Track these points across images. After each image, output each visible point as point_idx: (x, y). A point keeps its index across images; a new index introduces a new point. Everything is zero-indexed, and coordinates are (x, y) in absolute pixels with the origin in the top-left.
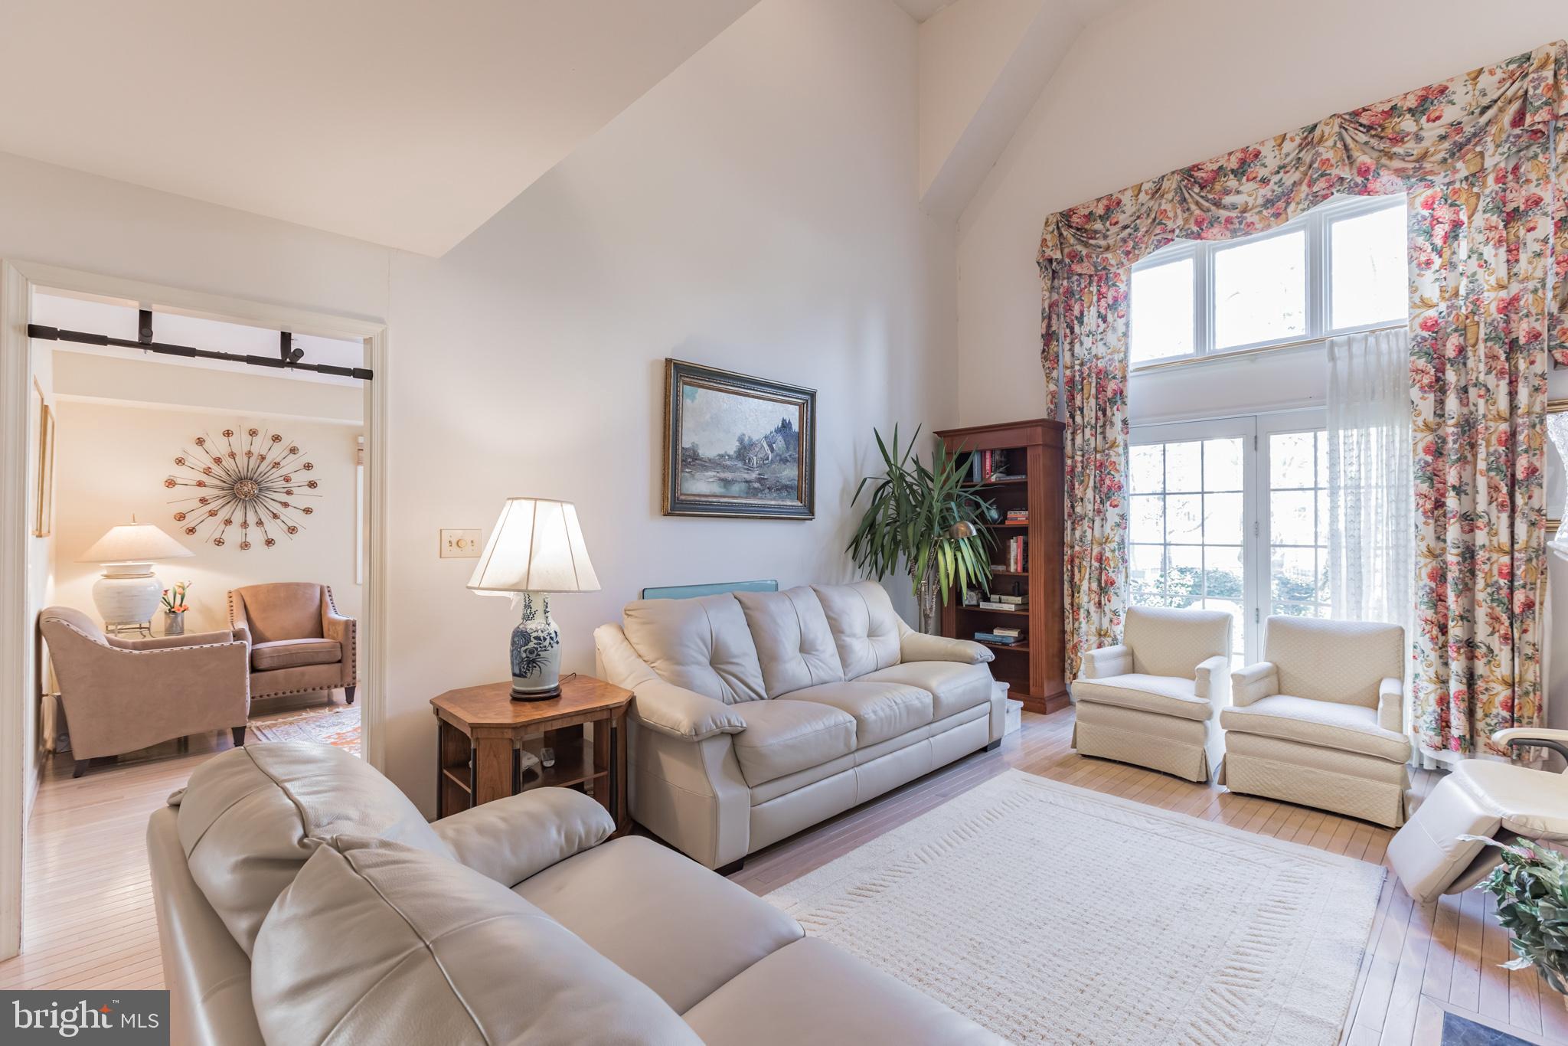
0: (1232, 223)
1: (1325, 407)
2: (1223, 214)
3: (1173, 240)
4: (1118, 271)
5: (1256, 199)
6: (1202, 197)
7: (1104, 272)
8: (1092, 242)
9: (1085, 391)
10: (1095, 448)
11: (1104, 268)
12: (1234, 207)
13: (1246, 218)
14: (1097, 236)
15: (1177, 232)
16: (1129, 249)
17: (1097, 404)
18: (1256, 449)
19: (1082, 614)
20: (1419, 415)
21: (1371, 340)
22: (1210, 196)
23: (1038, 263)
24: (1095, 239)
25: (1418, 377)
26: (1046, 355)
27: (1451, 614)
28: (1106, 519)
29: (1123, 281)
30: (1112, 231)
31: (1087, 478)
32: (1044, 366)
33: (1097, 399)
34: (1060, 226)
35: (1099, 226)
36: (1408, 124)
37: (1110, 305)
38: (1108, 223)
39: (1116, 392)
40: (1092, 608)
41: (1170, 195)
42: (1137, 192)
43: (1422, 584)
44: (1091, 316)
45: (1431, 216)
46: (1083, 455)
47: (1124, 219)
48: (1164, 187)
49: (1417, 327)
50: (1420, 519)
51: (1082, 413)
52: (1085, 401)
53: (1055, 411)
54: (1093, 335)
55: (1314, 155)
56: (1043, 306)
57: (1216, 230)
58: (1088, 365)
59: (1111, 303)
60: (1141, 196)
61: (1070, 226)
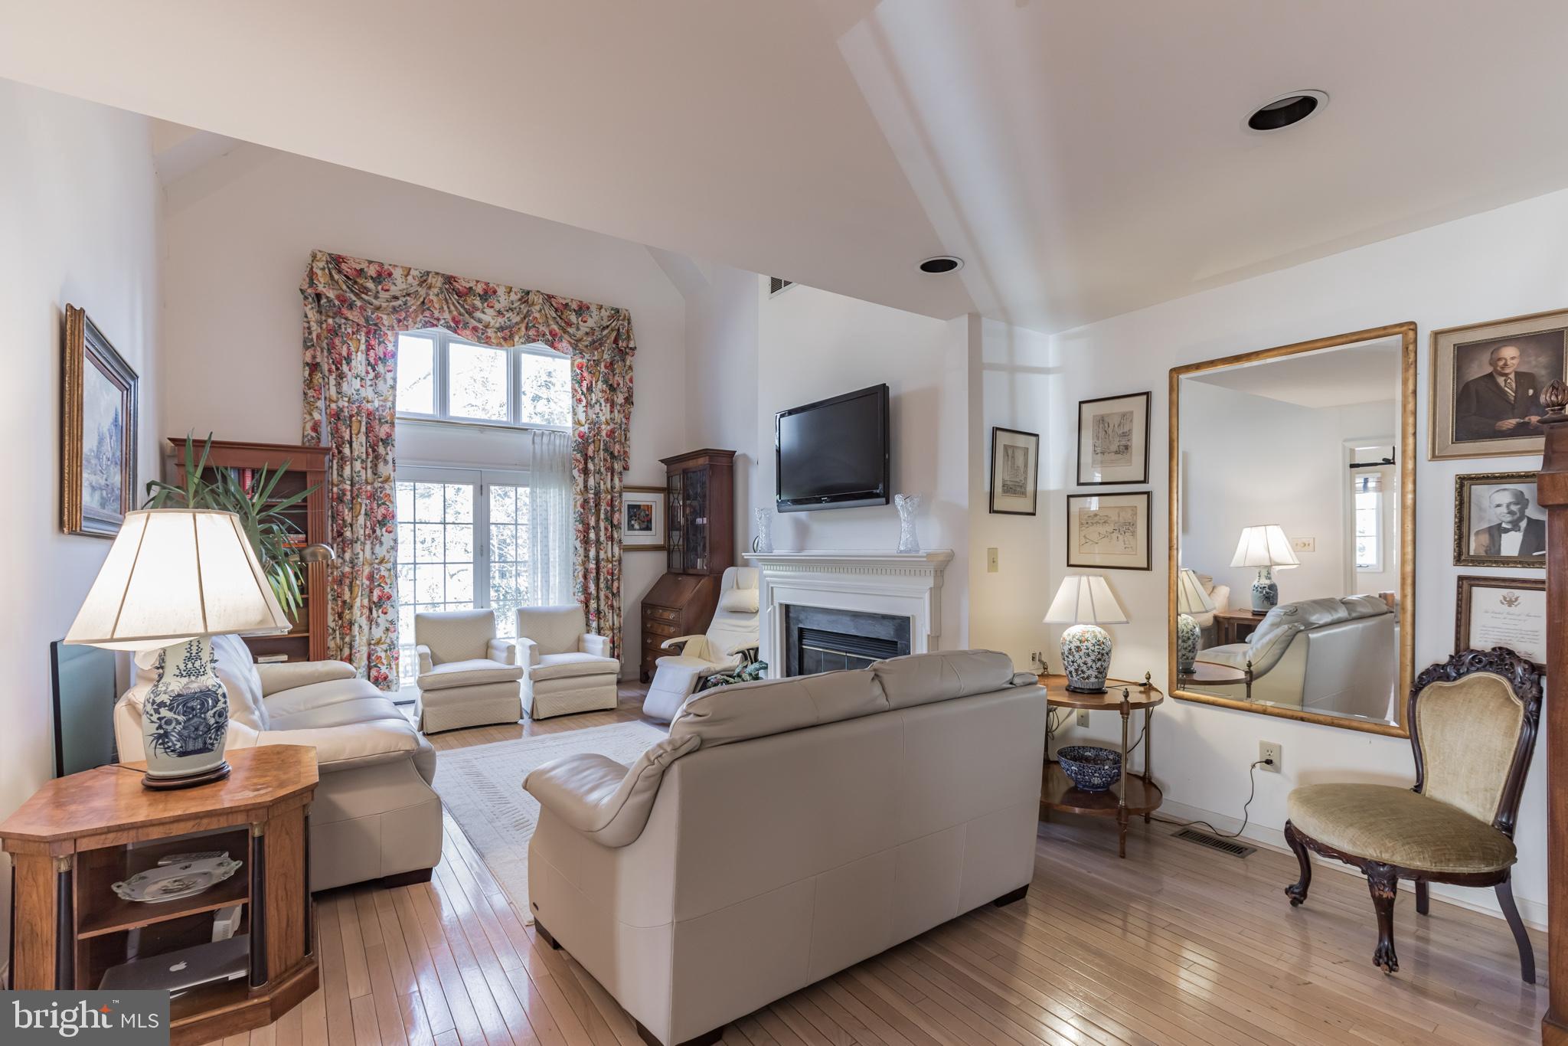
0: (477, 331)
1: (529, 472)
2: (473, 323)
3: (437, 326)
4: (386, 332)
5: (496, 323)
6: (459, 303)
7: (373, 327)
8: (363, 296)
9: (354, 428)
10: (366, 480)
11: (376, 325)
12: (480, 321)
13: (487, 332)
14: (369, 293)
15: (442, 322)
16: (402, 318)
17: (367, 441)
18: (482, 494)
19: (356, 628)
20: (578, 485)
21: (552, 436)
22: (466, 307)
23: (301, 290)
24: (366, 294)
25: (577, 464)
26: (309, 383)
27: (592, 597)
28: (381, 543)
29: (390, 342)
30: (383, 295)
31: (358, 506)
32: (305, 394)
33: (367, 437)
34: (330, 266)
35: (370, 285)
36: (573, 318)
37: (380, 358)
38: (380, 287)
39: (389, 435)
40: (364, 622)
41: (436, 291)
42: (405, 273)
43: (579, 581)
44: (359, 361)
45: (581, 374)
46: (352, 485)
47: (394, 290)
48: (429, 281)
49: (576, 435)
50: (578, 544)
51: (351, 446)
52: (354, 436)
53: (319, 438)
54: (362, 379)
55: (528, 311)
56: (307, 335)
57: (468, 332)
58: (357, 404)
59: (382, 357)
60: (410, 278)
61: (340, 272)
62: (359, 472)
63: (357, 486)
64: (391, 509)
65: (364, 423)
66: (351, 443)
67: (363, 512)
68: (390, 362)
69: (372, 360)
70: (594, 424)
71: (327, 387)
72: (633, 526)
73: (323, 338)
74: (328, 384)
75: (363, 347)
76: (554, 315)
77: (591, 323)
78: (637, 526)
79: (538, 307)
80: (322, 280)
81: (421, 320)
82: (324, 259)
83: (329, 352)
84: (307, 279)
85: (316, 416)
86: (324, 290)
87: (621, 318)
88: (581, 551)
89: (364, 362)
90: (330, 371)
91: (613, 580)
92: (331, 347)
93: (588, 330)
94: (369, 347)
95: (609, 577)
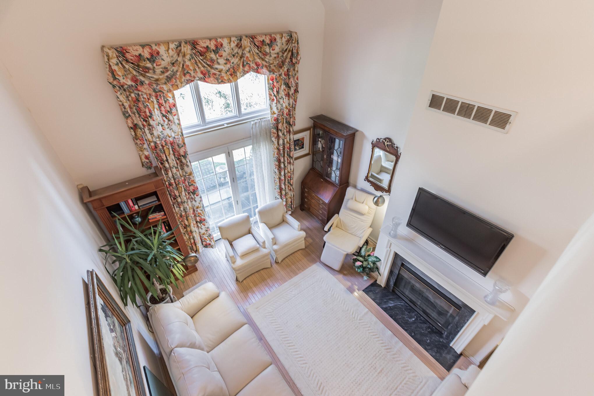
0: (216, 77)
2: (213, 71)
3: (193, 81)
4: (167, 93)
5: (226, 68)
6: (203, 61)
7: (159, 93)
9: (166, 152)
10: (180, 176)
11: (160, 91)
12: (216, 69)
13: (221, 75)
14: (150, 71)
15: (196, 77)
16: (173, 83)
17: (175, 157)
18: (229, 156)
19: (194, 233)
20: (275, 145)
21: (261, 122)
24: (148, 73)
25: (274, 135)
26: (136, 138)
27: (283, 190)
28: (195, 201)
29: (170, 97)
30: (158, 70)
31: (180, 188)
32: (136, 144)
33: (174, 155)
34: (120, 59)
35: (149, 65)
36: (267, 49)
37: (168, 111)
38: (155, 65)
39: (185, 152)
40: (196, 229)
41: (188, 57)
42: (167, 49)
43: (277, 185)
44: (156, 113)
45: (273, 84)
46: (174, 179)
47: (164, 64)
48: (183, 50)
49: (273, 120)
50: (276, 171)
51: (168, 163)
52: (168, 157)
53: (150, 162)
54: (162, 126)
55: (242, 53)
56: (123, 110)
57: (212, 79)
58: (164, 140)
59: (169, 110)
60: (170, 51)
61: (127, 61)
62: (176, 173)
63: (177, 180)
64: (196, 186)
65: (171, 149)
66: (167, 160)
67: (183, 190)
68: (174, 110)
69: (164, 113)
70: (281, 111)
71: (145, 134)
72: (296, 149)
73: (132, 106)
74: (145, 132)
75: (156, 106)
76: (258, 52)
77: (277, 49)
78: (298, 148)
79: (247, 49)
80: (120, 73)
81: (184, 80)
82: (115, 55)
83: (140, 116)
84: (110, 74)
85: (146, 153)
86: (124, 81)
87: (293, 42)
88: (277, 173)
89: (160, 115)
90: (144, 126)
91: (291, 180)
92: (139, 111)
93: (276, 55)
94: (160, 105)
95: (289, 179)
